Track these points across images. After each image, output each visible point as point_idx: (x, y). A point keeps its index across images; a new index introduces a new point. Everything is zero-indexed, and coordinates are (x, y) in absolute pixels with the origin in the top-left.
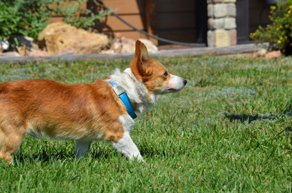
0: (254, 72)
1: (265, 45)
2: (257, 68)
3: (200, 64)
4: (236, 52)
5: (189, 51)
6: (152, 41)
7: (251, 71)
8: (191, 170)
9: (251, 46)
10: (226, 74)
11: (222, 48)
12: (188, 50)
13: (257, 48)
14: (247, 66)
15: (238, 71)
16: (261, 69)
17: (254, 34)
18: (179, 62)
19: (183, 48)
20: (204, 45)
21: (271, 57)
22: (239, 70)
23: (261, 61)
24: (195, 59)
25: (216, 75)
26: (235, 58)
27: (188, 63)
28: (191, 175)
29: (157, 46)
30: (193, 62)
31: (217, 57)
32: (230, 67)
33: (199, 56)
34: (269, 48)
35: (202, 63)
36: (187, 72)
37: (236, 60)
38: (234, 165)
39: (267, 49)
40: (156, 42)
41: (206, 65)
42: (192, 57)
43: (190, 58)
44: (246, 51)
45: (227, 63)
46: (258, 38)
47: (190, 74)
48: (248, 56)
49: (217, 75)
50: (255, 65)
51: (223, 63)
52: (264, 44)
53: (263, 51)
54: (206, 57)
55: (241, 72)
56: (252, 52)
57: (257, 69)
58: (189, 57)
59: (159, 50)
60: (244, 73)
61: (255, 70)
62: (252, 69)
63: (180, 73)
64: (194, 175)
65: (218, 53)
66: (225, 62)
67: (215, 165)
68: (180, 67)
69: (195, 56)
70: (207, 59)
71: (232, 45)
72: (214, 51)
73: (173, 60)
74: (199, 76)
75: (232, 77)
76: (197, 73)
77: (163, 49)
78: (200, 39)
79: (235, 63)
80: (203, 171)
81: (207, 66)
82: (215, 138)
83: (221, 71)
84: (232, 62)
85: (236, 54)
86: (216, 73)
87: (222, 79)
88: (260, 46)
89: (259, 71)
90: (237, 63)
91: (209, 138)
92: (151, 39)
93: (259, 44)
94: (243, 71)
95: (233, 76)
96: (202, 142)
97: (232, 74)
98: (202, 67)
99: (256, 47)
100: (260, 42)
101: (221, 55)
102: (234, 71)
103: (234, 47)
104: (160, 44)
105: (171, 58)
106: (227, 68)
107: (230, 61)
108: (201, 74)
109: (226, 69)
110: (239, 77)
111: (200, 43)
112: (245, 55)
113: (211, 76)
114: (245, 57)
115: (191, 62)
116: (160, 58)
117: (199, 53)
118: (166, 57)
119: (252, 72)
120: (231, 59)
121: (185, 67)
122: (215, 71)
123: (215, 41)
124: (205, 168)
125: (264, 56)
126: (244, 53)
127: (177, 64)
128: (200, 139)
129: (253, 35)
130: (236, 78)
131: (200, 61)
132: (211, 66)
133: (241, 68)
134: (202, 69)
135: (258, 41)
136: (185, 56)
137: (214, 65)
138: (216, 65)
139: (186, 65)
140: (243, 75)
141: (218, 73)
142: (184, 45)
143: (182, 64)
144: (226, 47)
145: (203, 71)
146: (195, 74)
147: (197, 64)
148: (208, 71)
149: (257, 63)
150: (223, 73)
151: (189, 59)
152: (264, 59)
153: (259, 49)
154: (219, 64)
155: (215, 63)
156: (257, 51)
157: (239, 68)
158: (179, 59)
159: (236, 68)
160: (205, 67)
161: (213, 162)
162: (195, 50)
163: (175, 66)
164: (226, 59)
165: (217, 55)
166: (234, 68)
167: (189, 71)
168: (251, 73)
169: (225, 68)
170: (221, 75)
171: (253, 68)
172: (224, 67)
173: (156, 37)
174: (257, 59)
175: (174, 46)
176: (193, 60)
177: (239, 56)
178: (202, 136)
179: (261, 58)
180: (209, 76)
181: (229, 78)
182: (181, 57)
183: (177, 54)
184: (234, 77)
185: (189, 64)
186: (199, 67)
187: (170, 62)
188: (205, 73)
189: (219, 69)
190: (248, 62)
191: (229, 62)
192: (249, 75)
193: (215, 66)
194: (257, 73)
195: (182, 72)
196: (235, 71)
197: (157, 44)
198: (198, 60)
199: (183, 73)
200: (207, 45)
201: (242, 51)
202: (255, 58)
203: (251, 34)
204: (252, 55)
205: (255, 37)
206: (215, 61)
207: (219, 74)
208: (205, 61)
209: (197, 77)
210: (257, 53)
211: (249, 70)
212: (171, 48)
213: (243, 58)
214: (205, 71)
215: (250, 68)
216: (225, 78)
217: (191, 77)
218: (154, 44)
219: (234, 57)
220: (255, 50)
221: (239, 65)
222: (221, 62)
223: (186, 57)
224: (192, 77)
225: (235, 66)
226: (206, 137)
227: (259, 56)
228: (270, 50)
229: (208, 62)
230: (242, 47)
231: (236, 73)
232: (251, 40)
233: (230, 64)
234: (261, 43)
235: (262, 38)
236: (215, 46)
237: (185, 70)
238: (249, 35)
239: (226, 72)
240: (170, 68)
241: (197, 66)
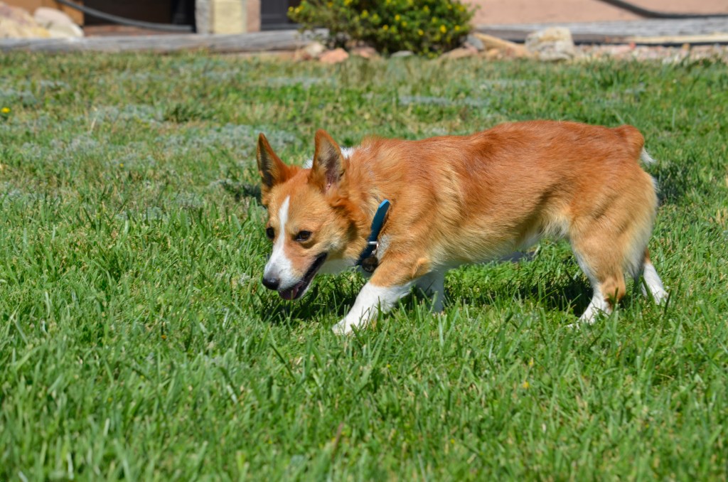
0: (294, 92)
1: (321, 35)
2: (301, 84)
3: (176, 71)
4: (258, 48)
5: (152, 42)
6: (70, 16)
7: (289, 90)
8: (140, 307)
9: (290, 35)
10: (232, 96)
11: (227, 38)
12: (149, 38)
13: (303, 40)
14: (281, 80)
15: (260, 91)
16: (310, 86)
17: (298, 10)
18: (129, 66)
19: (139, 34)
20: (188, 28)
21: (332, 62)
22: (262, 88)
23: (311, 68)
24: (166, 60)
25: (210, 96)
26: (256, 62)
27: (150, 68)
28: (138, 319)
29: (81, 27)
30: (161, 66)
31: (215, 58)
32: (244, 81)
33: (176, 54)
34: (329, 40)
35: (182, 70)
36: (145, 88)
37: (258, 65)
38: (237, 298)
39: (324, 42)
40: (79, 17)
41: (189, 74)
42: (160, 55)
43: (155, 58)
44: (280, 45)
45: (237, 70)
46: (306, 18)
47: (153, 93)
48: (283, 57)
49: (214, 97)
50: (298, 78)
51: (228, 72)
52: (319, 31)
53: (316, 48)
54: (191, 56)
55: (267, 91)
56: (292, 49)
57: (300, 88)
58: (152, 55)
59: (86, 35)
60: (273, 96)
61: (296, 89)
62: (289, 86)
63: (130, 91)
64: (146, 318)
65: (218, 47)
66: (232, 68)
67: (193, 298)
68: (131, 77)
69: (166, 54)
70: (192, 61)
71: (250, 31)
72: (208, 44)
73: (115, 60)
74: (174, 98)
75: (246, 103)
76: (168, 90)
77: (95, 34)
78: (180, 16)
79: (254, 73)
80: (167, 310)
81: (193, 76)
82: (199, 238)
83: (222, 89)
84: (247, 70)
85: (258, 51)
86: (212, 92)
87: (222, 106)
88: (308, 36)
89: (304, 92)
90: (258, 71)
91: (184, 238)
92: (67, 9)
93: (308, 32)
94: (270, 89)
95: (249, 101)
96: (169, 245)
97: (245, 96)
98: (181, 78)
99: (300, 37)
100: (310, 27)
101: (224, 52)
102: (251, 89)
103: (253, 35)
104: (89, 22)
105: (110, 54)
106: (237, 82)
107: (244, 66)
108: (177, 95)
109: (234, 85)
110: (261, 103)
111: (179, 23)
112: (277, 54)
113: (200, 99)
114: (277, 60)
115: (157, 65)
116: (85, 54)
117: (176, 47)
118: (101, 53)
119: (291, 93)
120: (247, 63)
121: (142, 76)
122: (209, 90)
123: (212, 21)
124: (171, 304)
125: (317, 59)
126: (275, 49)
127: (124, 68)
128: (165, 240)
129: (294, 12)
130: (256, 104)
131: (176, 64)
132: (201, 76)
133: (267, 84)
134: (180, 82)
135: (304, 25)
136: (143, 52)
137: (208, 74)
138: (213, 74)
139: (144, 73)
140: (271, 100)
141: (215, 93)
142: (143, 28)
143: (135, 70)
144: (236, 36)
145: (182, 88)
146: (165, 94)
147: (170, 72)
148: (193, 87)
149: (301, 73)
150: (227, 93)
151: (152, 60)
152: (317, 64)
153: (307, 42)
154: (219, 73)
155: (211, 69)
156: (302, 47)
157: (261, 83)
158: (131, 59)
159: (256, 83)
160: (188, 80)
161: (189, 291)
162: (167, 39)
163: (118, 74)
164: (236, 62)
165: (215, 53)
166: (251, 83)
167: (152, 85)
168: (288, 96)
169: (233, 81)
170: (223, 98)
171: (293, 84)
172: (229, 81)
173: (80, 5)
174: (302, 64)
175: (122, 29)
176: (162, 63)
177: (265, 57)
178: (170, 234)
179: (311, 62)
180: (195, 98)
181: (238, 105)
182: (133, 54)
183: (125, 46)
184: (251, 103)
185: (151, 71)
186: (175, 79)
187: (110, 64)
188: (186, 93)
189: (219, 84)
190: (283, 72)
191: (241, 69)
192: (284, 100)
193: (210, 78)
194: (301, 95)
195: (134, 88)
196: (253, 91)
197: (81, 21)
198: (172, 63)
199: (137, 91)
200: (194, 30)
201: (271, 46)
202: (298, 63)
203: (291, 9)
204: (293, 56)
205: (299, 15)
206: (211, 65)
207: (219, 96)
208: (188, 65)
209: (169, 100)
210: (303, 52)
211: (283, 88)
212: (114, 33)
213: (273, 60)
214: (187, 88)
215: (286, 83)
216: (231, 103)
217: (155, 100)
218: (75, 22)
219: (254, 58)
220: (299, 43)
221: (262, 76)
222: (224, 69)
223: (146, 54)
224: (158, 99)
225: (254, 79)
226: (180, 234)
227: (307, 58)
228: (332, 45)
229: (195, 68)
230: (271, 36)
231: (256, 94)
232: (291, 23)
233: (243, 74)
234: (313, 30)
235: (314, 20)
236: (211, 32)
237: (141, 82)
238: (287, 10)
239: (233, 92)
240: (107, 77)
241: (170, 76)
